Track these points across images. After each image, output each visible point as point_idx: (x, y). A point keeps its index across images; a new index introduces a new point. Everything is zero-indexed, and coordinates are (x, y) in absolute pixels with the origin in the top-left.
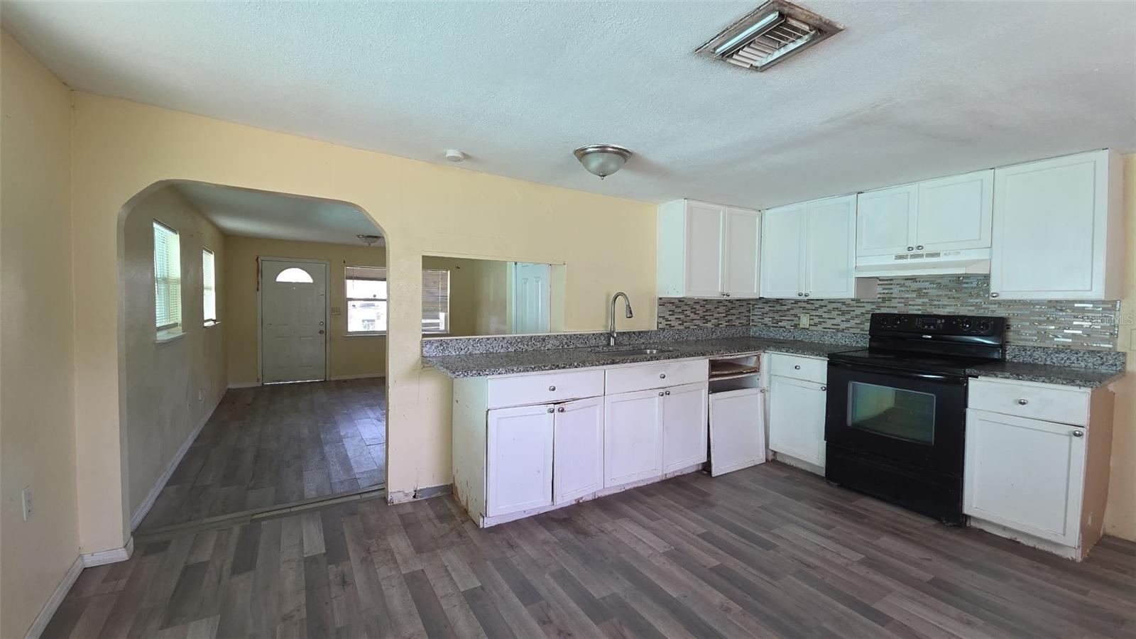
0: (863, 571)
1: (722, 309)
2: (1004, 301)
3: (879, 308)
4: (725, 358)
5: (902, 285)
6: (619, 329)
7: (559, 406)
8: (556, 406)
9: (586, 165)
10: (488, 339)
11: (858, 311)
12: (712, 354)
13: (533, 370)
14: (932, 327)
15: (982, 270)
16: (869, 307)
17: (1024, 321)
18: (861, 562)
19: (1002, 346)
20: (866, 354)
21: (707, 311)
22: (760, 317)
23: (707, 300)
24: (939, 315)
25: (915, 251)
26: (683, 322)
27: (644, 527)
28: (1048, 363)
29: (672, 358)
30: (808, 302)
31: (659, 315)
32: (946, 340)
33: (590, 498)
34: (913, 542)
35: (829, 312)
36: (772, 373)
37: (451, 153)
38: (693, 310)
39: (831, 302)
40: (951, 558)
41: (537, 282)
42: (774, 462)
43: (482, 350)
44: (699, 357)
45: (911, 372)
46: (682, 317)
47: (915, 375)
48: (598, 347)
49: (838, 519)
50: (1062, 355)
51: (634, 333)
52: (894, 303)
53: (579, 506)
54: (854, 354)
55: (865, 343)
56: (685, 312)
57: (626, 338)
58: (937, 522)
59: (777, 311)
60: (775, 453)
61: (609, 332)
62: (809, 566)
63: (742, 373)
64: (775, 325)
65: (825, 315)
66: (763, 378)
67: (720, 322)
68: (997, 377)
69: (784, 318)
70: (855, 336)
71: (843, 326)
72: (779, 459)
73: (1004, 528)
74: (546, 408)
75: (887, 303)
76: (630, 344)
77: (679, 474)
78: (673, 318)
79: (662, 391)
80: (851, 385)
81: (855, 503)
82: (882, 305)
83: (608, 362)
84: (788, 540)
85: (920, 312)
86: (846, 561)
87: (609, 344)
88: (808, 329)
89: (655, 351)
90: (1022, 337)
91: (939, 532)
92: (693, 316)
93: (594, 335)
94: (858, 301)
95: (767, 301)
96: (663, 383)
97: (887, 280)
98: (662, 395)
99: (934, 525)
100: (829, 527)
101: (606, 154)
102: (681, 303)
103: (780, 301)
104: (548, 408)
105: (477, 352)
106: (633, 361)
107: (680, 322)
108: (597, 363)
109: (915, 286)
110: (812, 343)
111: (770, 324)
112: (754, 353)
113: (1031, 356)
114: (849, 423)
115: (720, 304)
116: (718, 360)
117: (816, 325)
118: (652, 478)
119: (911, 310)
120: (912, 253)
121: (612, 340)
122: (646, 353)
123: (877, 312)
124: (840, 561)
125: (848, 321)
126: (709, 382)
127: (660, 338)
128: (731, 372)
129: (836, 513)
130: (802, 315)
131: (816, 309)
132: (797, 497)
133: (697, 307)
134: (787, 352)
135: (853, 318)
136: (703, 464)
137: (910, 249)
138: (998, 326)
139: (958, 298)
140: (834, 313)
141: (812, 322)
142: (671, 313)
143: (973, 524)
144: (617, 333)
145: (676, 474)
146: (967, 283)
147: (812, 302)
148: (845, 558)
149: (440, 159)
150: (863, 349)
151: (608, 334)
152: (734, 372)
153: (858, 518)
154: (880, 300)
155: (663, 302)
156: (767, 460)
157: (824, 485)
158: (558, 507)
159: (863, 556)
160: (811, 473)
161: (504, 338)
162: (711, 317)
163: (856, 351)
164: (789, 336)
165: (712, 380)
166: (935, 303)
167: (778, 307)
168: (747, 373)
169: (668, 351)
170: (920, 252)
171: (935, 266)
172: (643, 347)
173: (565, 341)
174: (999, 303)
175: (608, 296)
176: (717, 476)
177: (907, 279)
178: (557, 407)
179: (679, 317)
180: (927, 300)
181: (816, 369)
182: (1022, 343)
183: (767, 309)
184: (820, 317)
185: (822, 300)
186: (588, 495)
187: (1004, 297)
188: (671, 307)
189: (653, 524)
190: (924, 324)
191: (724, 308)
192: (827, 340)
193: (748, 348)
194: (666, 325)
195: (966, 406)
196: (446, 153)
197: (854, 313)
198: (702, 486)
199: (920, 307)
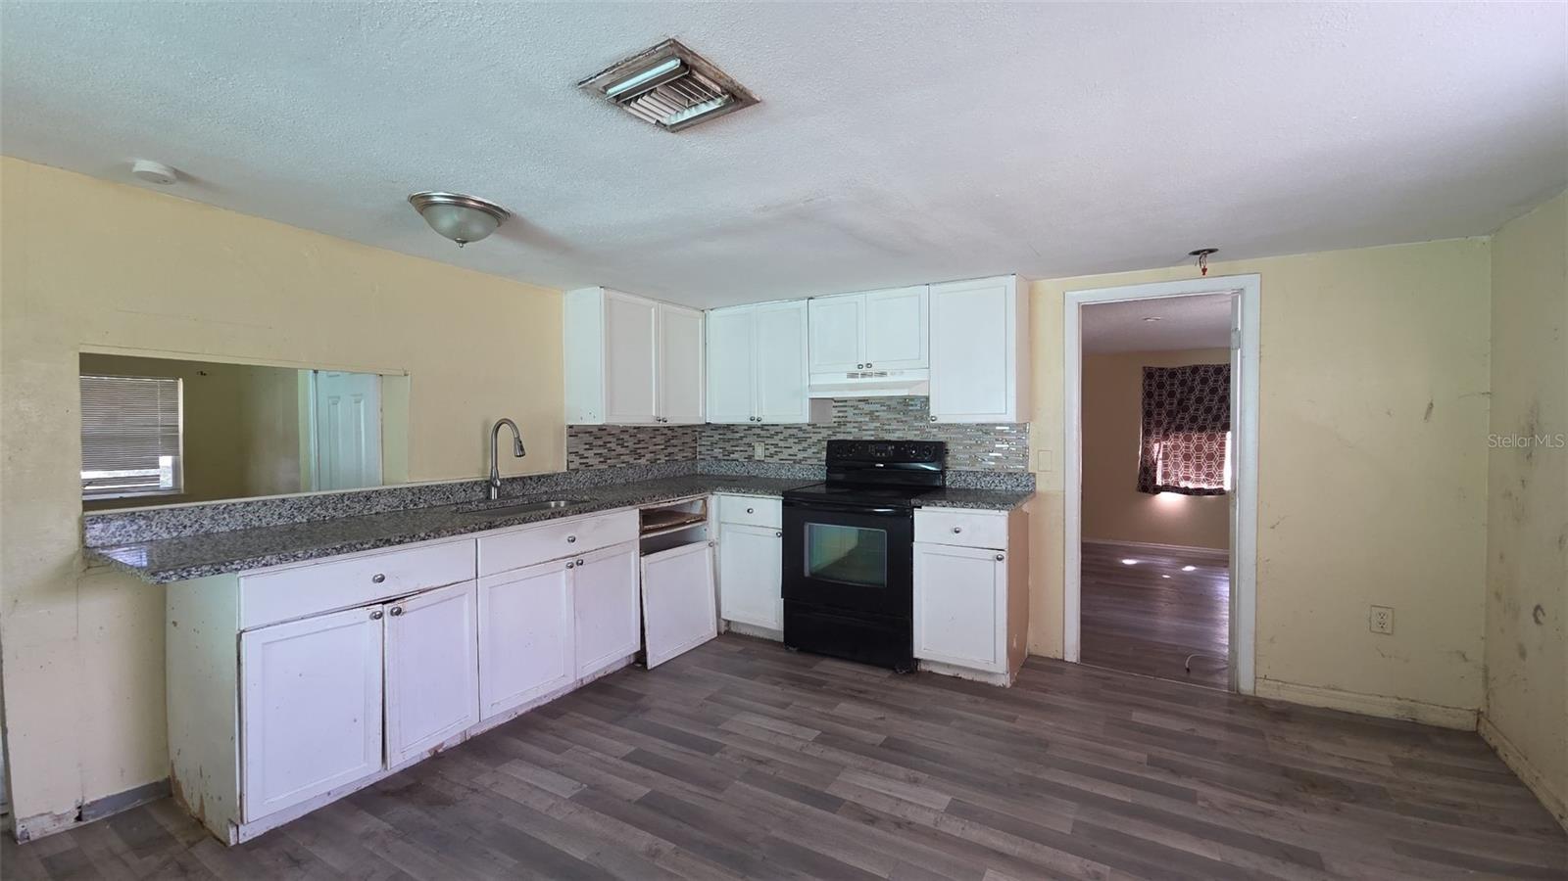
0: (817, 751)
1: (659, 439)
2: (942, 424)
3: (834, 434)
4: (661, 505)
5: (856, 408)
6: (504, 474)
7: (394, 605)
8: (386, 606)
9: (432, 223)
10: (248, 504)
11: (815, 438)
12: (643, 501)
13: (339, 551)
14: (883, 454)
15: (923, 393)
16: (825, 433)
17: (958, 444)
18: (818, 740)
19: (942, 472)
20: (823, 489)
21: (639, 442)
22: (709, 448)
23: (639, 428)
24: (890, 441)
25: (864, 370)
26: (606, 459)
27: (542, 766)
28: (979, 487)
29: (586, 512)
30: (762, 427)
31: (570, 451)
32: (894, 467)
33: (458, 741)
34: (869, 701)
35: (785, 439)
36: (722, 520)
37: (144, 165)
38: (620, 442)
39: (787, 427)
40: (902, 711)
41: (358, 402)
42: (728, 634)
43: (236, 523)
44: (625, 508)
45: (861, 506)
46: (604, 451)
47: (868, 510)
48: (470, 503)
49: (795, 692)
50: (988, 479)
51: (530, 478)
52: (849, 428)
53: (438, 760)
54: (811, 490)
55: (822, 476)
56: (608, 445)
57: (517, 487)
58: (891, 672)
59: (729, 440)
60: (729, 622)
61: (488, 479)
62: (760, 762)
63: (684, 524)
64: (725, 458)
65: (781, 444)
66: (711, 528)
67: (658, 457)
68: (936, 505)
69: (737, 449)
70: (811, 468)
71: (800, 456)
72: (733, 629)
73: (949, 666)
74: (366, 613)
75: (842, 429)
76: (524, 495)
77: (602, 674)
78: (590, 453)
79: (570, 560)
80: (807, 527)
81: (816, 668)
82: (838, 430)
83: (482, 527)
84: (736, 734)
85: (873, 438)
86: (801, 743)
87: (488, 498)
88: (763, 461)
89: (562, 504)
90: (960, 462)
91: (893, 683)
92: (620, 450)
93: (462, 484)
94: (814, 426)
95: (716, 427)
96: (574, 549)
97: (842, 401)
98: (571, 567)
99: (889, 677)
100: (784, 706)
101: (465, 209)
102: (603, 432)
103: (732, 427)
104: (371, 612)
105: (223, 529)
106: (525, 521)
107: (602, 459)
108: (462, 530)
109: (867, 408)
110: (768, 478)
111: (720, 456)
112: (699, 496)
113: (965, 480)
114: (807, 573)
115: (657, 432)
116: (653, 510)
117: (771, 456)
118: (557, 691)
119: (866, 435)
120: (860, 371)
121: (494, 492)
122: (549, 507)
123: (833, 438)
124: (795, 745)
125: (804, 450)
126: (642, 542)
127: (571, 483)
128: (670, 524)
129: (793, 685)
130: (756, 445)
131: (772, 436)
132: (751, 674)
133: (626, 436)
134: (738, 492)
135: (810, 447)
136: (637, 653)
137: (860, 366)
138: (936, 451)
139: (906, 421)
140: (791, 440)
141: (768, 453)
142: (587, 446)
143: (923, 667)
144: (502, 480)
145: (597, 677)
146: (912, 405)
147: (766, 427)
148: (801, 740)
149: (120, 174)
150: (821, 483)
151: (486, 481)
152: (674, 523)
153: (816, 686)
154: (836, 425)
155: (574, 432)
156: (719, 633)
157: (783, 654)
158: (396, 770)
159: (819, 732)
160: (769, 640)
161: (284, 500)
162: (646, 450)
163: (815, 485)
164: (741, 471)
165: (644, 537)
166: (887, 427)
167: (730, 435)
168: (691, 523)
169: (582, 502)
170: (869, 370)
171: (882, 387)
172: (544, 498)
173: (409, 498)
174: (940, 427)
175: (486, 425)
176: (655, 668)
177: (860, 401)
178: (387, 608)
179: (599, 452)
180: (878, 425)
181: (769, 510)
182: (958, 468)
183: (717, 437)
184: (776, 446)
185: (777, 425)
186: (453, 738)
187: (941, 420)
188: (590, 439)
189: (557, 759)
190: (877, 451)
191: (663, 437)
192: (784, 474)
193: (692, 491)
194: (581, 464)
195: (913, 541)
196: (133, 165)
197: (811, 440)
198: (633, 686)
199: (873, 432)
